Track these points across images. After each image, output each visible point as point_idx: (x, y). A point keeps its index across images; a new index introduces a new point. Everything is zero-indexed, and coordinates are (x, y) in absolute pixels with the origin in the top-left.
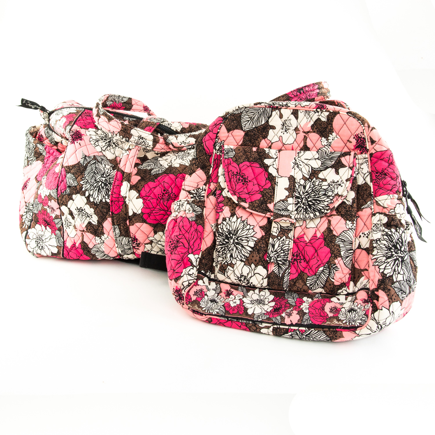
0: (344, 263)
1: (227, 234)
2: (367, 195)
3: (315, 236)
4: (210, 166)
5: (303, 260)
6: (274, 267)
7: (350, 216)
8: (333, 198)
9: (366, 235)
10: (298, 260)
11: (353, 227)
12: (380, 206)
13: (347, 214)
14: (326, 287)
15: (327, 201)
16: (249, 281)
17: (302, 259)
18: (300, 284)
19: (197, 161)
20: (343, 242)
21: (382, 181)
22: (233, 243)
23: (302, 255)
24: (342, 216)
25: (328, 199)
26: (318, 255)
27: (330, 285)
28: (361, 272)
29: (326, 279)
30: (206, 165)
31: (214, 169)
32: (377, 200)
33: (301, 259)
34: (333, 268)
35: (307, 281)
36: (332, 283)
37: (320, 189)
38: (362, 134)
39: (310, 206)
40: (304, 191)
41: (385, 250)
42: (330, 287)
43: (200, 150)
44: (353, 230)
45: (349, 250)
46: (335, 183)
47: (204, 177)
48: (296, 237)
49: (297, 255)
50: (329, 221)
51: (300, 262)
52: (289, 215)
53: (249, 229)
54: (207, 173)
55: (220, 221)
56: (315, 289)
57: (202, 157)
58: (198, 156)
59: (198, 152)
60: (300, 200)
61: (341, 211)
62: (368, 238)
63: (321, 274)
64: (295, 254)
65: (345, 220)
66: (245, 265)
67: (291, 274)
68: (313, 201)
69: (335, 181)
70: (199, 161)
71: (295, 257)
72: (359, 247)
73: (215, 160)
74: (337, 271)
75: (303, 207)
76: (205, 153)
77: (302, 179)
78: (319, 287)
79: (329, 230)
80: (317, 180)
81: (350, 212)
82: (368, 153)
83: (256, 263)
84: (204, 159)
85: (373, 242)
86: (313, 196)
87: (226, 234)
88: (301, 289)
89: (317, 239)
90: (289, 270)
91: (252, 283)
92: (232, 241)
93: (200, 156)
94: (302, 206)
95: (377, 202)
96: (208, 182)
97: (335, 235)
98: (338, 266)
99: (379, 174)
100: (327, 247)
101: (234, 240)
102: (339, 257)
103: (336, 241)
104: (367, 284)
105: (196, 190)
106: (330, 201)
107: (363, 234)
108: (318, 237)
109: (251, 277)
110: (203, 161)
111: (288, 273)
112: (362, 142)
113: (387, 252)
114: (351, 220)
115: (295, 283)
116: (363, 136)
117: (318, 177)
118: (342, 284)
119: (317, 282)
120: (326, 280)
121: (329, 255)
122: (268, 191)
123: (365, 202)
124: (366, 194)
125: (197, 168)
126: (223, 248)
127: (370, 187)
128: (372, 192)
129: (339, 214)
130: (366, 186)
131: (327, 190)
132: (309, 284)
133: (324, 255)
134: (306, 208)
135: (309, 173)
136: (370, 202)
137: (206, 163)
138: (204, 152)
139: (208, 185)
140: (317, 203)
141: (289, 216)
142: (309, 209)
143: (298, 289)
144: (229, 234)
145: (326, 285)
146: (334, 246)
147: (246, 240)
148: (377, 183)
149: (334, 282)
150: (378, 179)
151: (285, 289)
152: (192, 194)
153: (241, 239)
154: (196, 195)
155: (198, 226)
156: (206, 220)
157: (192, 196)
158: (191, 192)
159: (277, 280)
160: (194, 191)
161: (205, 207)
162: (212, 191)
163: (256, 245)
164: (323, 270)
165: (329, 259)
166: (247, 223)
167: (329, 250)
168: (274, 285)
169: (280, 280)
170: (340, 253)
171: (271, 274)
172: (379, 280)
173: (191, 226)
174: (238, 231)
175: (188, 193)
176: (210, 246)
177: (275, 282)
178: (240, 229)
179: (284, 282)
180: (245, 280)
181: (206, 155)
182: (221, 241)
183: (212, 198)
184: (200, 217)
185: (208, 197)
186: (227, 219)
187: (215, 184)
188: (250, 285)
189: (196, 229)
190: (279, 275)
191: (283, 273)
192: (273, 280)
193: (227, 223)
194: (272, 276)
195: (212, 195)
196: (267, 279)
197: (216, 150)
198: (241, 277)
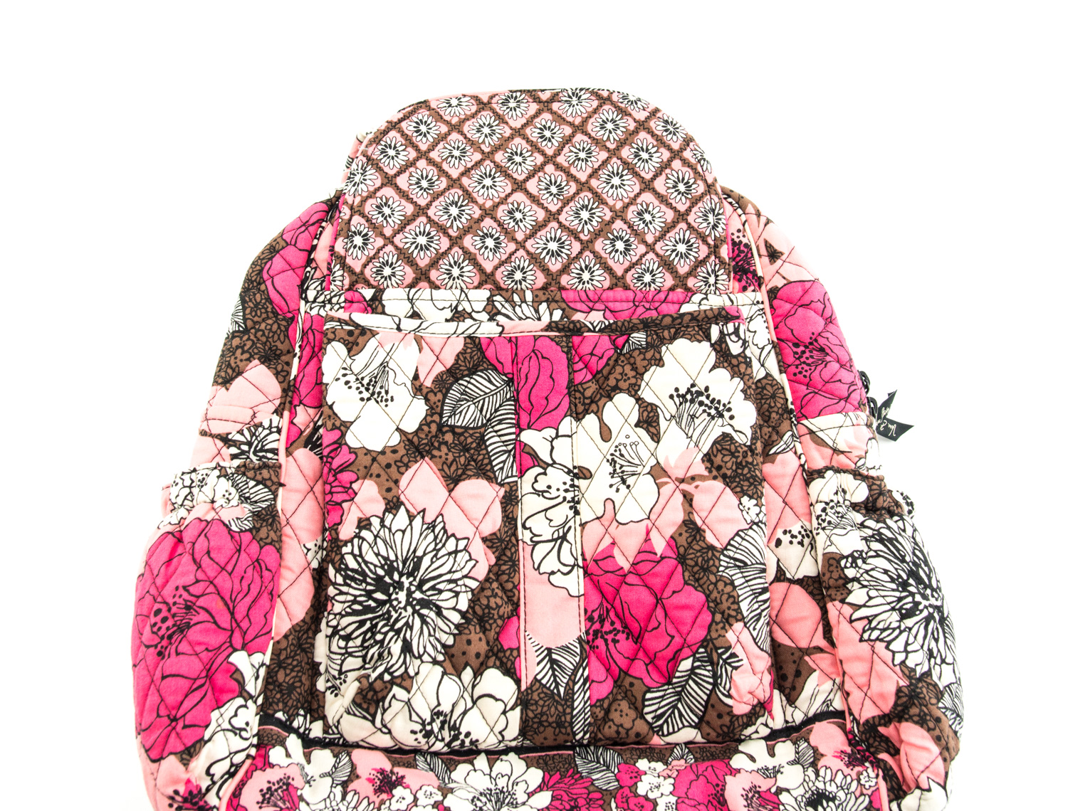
0: (754, 639)
1: (381, 572)
2: (777, 413)
3: (646, 549)
4: (291, 352)
5: (623, 632)
6: (538, 664)
7: (751, 480)
9: (796, 537)
10: (607, 633)
11: (761, 515)
12: (826, 445)
13: (742, 474)
14: (708, 723)
16: (458, 729)
17: (619, 631)
18: (623, 716)
19: (249, 339)
20: (739, 567)
21: (817, 372)
22: (408, 603)
23: (617, 615)
24: (726, 481)
26: (666, 615)
27: (720, 716)
28: (801, 658)
29: (705, 697)
30: (277, 349)
31: (303, 362)
32: (814, 429)
33: (615, 629)
35: (644, 706)
36: (727, 710)
38: (741, 234)
41: (893, 590)
42: (719, 722)
43: (257, 305)
44: (763, 526)
45: (761, 594)
47: (273, 387)
48: (588, 557)
49: (600, 616)
50: (685, 496)
51: (615, 641)
53: (456, 552)
54: (282, 375)
55: (347, 531)
56: (671, 730)
57: (263, 326)
58: (249, 323)
59: (248, 311)
61: (722, 464)
62: (803, 546)
63: (687, 681)
64: (596, 615)
65: (735, 493)
66: (444, 673)
67: (593, 681)
70: (252, 337)
71: (597, 626)
72: (780, 576)
73: (304, 333)
74: (736, 667)
76: (272, 312)
78: (686, 724)
79: (691, 529)
81: (750, 469)
82: (763, 287)
83: (476, 663)
84: (270, 329)
85: (843, 563)
87: (375, 573)
88: (628, 730)
89: (658, 562)
90: (584, 669)
91: (468, 734)
92: (402, 596)
93: (255, 323)
95: (811, 432)
96: (287, 405)
97: (712, 548)
99: (802, 348)
100: (696, 589)
101: (409, 594)
102: (737, 621)
103: (721, 569)
104: (831, 697)
105: (249, 429)
107: (788, 535)
108: (659, 553)
109: (465, 713)
110: (268, 338)
111: (582, 680)
112: (742, 255)
113: (897, 594)
114: (755, 496)
115: (607, 711)
116: (745, 241)
118: (754, 707)
119: (680, 705)
120: (707, 702)
121: (707, 616)
123: (777, 433)
124: (775, 409)
125: (249, 360)
126: (368, 625)
127: (783, 388)
128: (792, 403)
129: (715, 474)
130: (772, 386)
132: (652, 715)
133: (688, 616)
136: (790, 433)
137: (278, 344)
138: (269, 310)
139: (286, 414)
143: (618, 732)
144: (390, 572)
145: (706, 719)
146: (715, 584)
147: (450, 590)
148: (805, 376)
149: (730, 707)
150: (804, 363)
151: (578, 737)
152: (235, 446)
153: (433, 588)
154: (250, 448)
155: (261, 548)
156: (287, 530)
157: (234, 450)
158: (230, 437)
159: (553, 709)
160: (243, 434)
161: (282, 485)
162: (302, 432)
163: (473, 602)
164: (693, 668)
165: (709, 631)
166: (446, 531)
167: (702, 597)
168: (542, 729)
169: (563, 706)
170: (739, 608)
171: (533, 692)
172: (899, 690)
173: (239, 551)
174: (420, 559)
175: (220, 444)
176: (303, 621)
177: (544, 718)
178: (425, 554)
179: (575, 713)
180: (442, 728)
181: (277, 319)
182: (359, 599)
183: (303, 454)
184: (267, 518)
185: (289, 453)
186: (376, 522)
187: (311, 411)
188: (463, 742)
189: (257, 560)
190: (558, 691)
191: (567, 684)
192: (540, 709)
193: (376, 537)
194: (535, 696)
195: (305, 447)
196: (518, 709)
197: (307, 302)
198: (433, 720)
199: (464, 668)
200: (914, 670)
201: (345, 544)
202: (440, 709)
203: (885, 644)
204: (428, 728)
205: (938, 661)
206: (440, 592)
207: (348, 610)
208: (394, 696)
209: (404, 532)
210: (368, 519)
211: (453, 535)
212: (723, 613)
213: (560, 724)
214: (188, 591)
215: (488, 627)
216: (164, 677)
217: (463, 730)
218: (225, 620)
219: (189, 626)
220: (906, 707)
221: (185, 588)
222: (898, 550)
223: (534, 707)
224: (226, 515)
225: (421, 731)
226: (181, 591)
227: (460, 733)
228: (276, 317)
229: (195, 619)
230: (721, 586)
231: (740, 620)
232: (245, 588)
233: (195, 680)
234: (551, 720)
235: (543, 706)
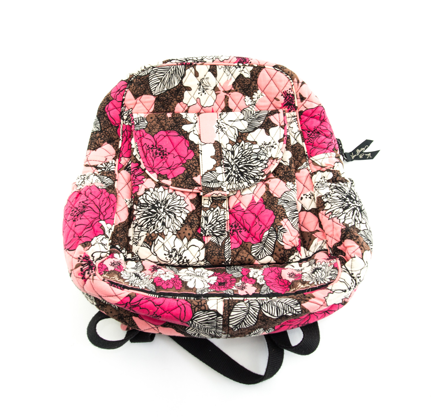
0: (292, 224)
1: (154, 203)
2: (301, 156)
3: (253, 202)
4: (118, 138)
5: (243, 229)
7: (290, 177)
8: (267, 162)
9: (308, 196)
10: (237, 230)
11: (294, 187)
12: (318, 165)
13: (287, 175)
14: (276, 254)
15: (261, 167)
16: (182, 255)
17: (242, 229)
18: (244, 254)
20: (286, 203)
21: (316, 140)
23: (241, 225)
24: (281, 178)
25: (262, 164)
26: (259, 220)
27: (280, 250)
28: (311, 235)
29: (274, 243)
30: (113, 138)
31: (123, 142)
32: (314, 160)
33: (240, 228)
34: (280, 230)
35: (252, 250)
36: (282, 247)
37: (251, 153)
38: (290, 91)
39: (242, 174)
40: (232, 158)
42: (280, 253)
43: (105, 122)
44: (295, 190)
45: (295, 211)
46: (267, 144)
47: (113, 151)
48: (231, 207)
49: (235, 225)
50: (266, 185)
51: (240, 232)
52: (221, 186)
53: (180, 200)
54: (115, 147)
55: (141, 192)
56: (262, 257)
57: (108, 130)
58: (103, 128)
59: (102, 124)
60: (229, 168)
61: (279, 173)
62: (311, 199)
63: (267, 239)
64: (233, 225)
65: (284, 182)
66: (176, 237)
67: (232, 243)
68: (245, 168)
69: (267, 143)
70: (104, 134)
71: (234, 228)
72: (303, 209)
74: (285, 232)
75: (234, 176)
76: (111, 125)
77: (229, 143)
78: (267, 254)
79: (268, 193)
80: (246, 144)
81: (289, 173)
82: (297, 110)
83: (189, 237)
84: (111, 131)
85: (322, 198)
86: (245, 161)
88: (245, 258)
89: (256, 204)
90: (229, 240)
91: (185, 258)
93: (105, 129)
94: (234, 174)
95: (313, 162)
96: (118, 157)
97: (275, 197)
98: (285, 227)
99: (311, 133)
100: (269, 210)
102: (285, 218)
103: (278, 203)
104: (322, 245)
105: (105, 163)
106: (264, 166)
107: (305, 196)
108: (257, 202)
109: (184, 251)
110: (110, 134)
111: (228, 243)
112: (290, 99)
113: (342, 203)
114: (292, 181)
115: (238, 253)
116: (292, 93)
117: (247, 140)
118: (293, 248)
119: (264, 248)
120: (274, 245)
121: (274, 217)
122: (192, 162)
123: (301, 163)
124: (300, 155)
125: (104, 142)
126: (149, 220)
127: (303, 147)
128: (307, 152)
129: (276, 176)
130: (299, 147)
131: (259, 154)
132: (255, 253)
133: (267, 219)
134: (239, 177)
135: (235, 136)
136: (306, 163)
137: (114, 136)
138: (110, 124)
139: (117, 160)
140: (249, 169)
141: (221, 189)
142: (241, 178)
143: (242, 259)
144: (157, 204)
145: (275, 252)
146: (277, 208)
148: (311, 142)
149: (283, 246)
150: (311, 137)
151: (227, 260)
152: (100, 169)
153: (173, 208)
154: (105, 170)
155: (110, 194)
156: (119, 194)
157: (100, 170)
158: (98, 166)
159: (217, 249)
160: (102, 165)
161: (117, 180)
162: (123, 166)
163: (187, 218)
164: (269, 234)
165: (274, 221)
166: (176, 194)
167: (272, 212)
168: (213, 256)
169: (221, 248)
170: (286, 214)
171: (209, 244)
172: (342, 230)
173: (102, 193)
174: (168, 200)
175: (94, 169)
176: (125, 221)
177: (214, 252)
178: (169, 199)
179: (225, 251)
180: (176, 256)
181: (113, 127)
182: (145, 212)
183: (124, 173)
184: (111, 188)
185: (119, 172)
186: (152, 190)
187: (127, 159)
188: (183, 260)
189: (108, 197)
190: (219, 244)
191: (222, 242)
192: (212, 249)
193: (152, 194)
194: (210, 245)
195: (125, 170)
196: (204, 249)
197: (124, 120)
198: (172, 252)
199: (184, 238)
200: (348, 225)
201: (140, 196)
202: (175, 248)
203: (337, 218)
204: (171, 254)
205: (359, 222)
206: (175, 210)
207: (142, 216)
208: (158, 240)
209: (162, 192)
210: (149, 189)
211: (179, 195)
212: (279, 216)
213: (220, 254)
214: (84, 203)
215: (193, 226)
216: (76, 226)
217: (184, 256)
218: (97, 211)
219: (84, 211)
220: (345, 235)
221: (83, 202)
222: (343, 190)
223: (210, 248)
224: (97, 185)
225: (168, 255)
226: (82, 203)
227: (182, 257)
228: (112, 126)
229: (87, 209)
230: (278, 208)
231: (286, 218)
232: (104, 204)
233: (87, 225)
234: (216, 253)
235: (213, 248)
